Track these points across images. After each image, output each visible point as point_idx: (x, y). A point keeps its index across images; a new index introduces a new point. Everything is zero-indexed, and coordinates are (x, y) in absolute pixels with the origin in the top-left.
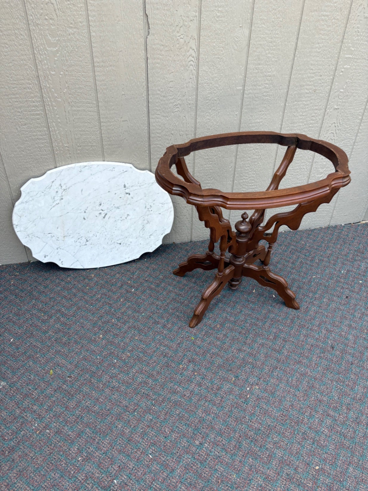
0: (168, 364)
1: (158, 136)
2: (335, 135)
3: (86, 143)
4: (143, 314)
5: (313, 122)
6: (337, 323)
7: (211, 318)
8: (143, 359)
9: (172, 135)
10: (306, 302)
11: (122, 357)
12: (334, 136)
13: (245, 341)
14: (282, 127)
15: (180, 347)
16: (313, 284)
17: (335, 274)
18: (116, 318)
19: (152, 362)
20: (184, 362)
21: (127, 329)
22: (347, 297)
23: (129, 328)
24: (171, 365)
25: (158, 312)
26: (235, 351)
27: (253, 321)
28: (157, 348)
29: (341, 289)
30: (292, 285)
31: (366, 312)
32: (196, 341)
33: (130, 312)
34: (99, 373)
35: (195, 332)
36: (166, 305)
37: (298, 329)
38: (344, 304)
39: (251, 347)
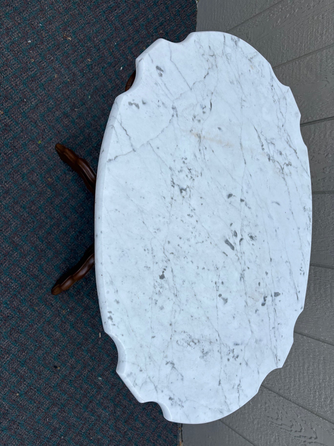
0: (10, 99)
1: (326, 134)
2: (298, 434)
3: (327, 24)
4: (89, 97)
5: (323, 400)
6: (15, 335)
7: (65, 177)
8: (24, 73)
9: (326, 154)
10: (61, 308)
11: (33, 50)
12: (296, 431)
13: (19, 203)
14: (321, 342)
15: (31, 123)
16: (89, 329)
17: (99, 366)
18: (92, 65)
19: (16, 82)
20: (8, 118)
21: (73, 71)
22: (56, 367)
23: (74, 74)
24: (6, 102)
25: (90, 115)
26: (7, 186)
27: (48, 226)
28: (36, 95)
29: (72, 365)
30: (94, 299)
31: (25, 384)
32: (35, 145)
33: (96, 84)
34: (18, 18)
35: (49, 149)
36: (96, 128)
37: (20, 278)
38: (44, 359)
39: (8, 207)
